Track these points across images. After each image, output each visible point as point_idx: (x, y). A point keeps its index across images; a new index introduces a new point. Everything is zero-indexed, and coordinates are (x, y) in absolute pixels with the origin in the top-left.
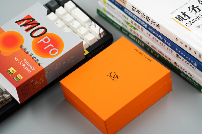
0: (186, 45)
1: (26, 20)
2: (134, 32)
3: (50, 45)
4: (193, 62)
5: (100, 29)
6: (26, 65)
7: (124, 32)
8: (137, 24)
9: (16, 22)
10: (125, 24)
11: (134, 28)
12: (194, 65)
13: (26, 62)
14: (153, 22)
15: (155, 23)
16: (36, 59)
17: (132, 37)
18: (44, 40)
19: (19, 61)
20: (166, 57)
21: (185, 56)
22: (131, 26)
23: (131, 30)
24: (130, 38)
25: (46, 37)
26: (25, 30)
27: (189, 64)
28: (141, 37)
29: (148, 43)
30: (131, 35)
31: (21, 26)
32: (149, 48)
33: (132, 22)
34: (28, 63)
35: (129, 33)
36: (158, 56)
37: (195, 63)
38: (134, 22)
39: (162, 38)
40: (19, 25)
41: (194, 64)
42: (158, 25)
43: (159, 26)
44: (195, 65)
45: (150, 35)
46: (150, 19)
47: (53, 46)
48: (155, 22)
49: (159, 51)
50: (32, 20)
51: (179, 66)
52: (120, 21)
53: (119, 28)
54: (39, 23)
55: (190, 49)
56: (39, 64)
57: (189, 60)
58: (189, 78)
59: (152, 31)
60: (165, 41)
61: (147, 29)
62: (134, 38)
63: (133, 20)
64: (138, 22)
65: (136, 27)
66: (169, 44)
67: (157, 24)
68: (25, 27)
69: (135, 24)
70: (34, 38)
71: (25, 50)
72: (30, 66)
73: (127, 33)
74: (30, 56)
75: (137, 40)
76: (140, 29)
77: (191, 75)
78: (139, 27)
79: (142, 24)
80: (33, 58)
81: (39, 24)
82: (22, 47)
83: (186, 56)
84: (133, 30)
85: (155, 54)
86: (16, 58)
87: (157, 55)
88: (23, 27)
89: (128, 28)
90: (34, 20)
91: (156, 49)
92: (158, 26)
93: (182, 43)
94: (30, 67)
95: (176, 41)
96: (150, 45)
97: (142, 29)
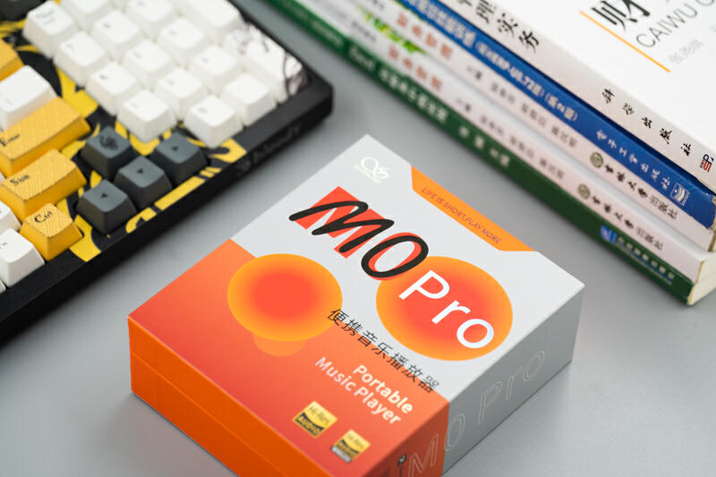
0: (649, 119)
1: (334, 210)
2: (408, 63)
3: (454, 306)
4: (670, 187)
5: (285, 60)
6: (372, 389)
7: (360, 58)
8: (427, 29)
9: (293, 218)
10: (369, 26)
11: (409, 45)
12: (676, 197)
13: (367, 378)
14: (509, 23)
15: (516, 25)
16: (407, 366)
17: (394, 82)
18: (423, 286)
19: (336, 376)
20: (543, 163)
21: (635, 160)
22: (395, 36)
23: (394, 54)
24: (385, 86)
25: (431, 274)
26: (336, 249)
27: (644, 193)
28: (436, 83)
29: (468, 108)
30: (392, 71)
31: (316, 232)
33: (402, 22)
34: (377, 385)
35: (379, 65)
36: (505, 161)
37: (677, 188)
38: (413, 20)
39: (537, 89)
40: (306, 227)
41: (674, 194)
42: (531, 34)
43: (533, 38)
44: (679, 200)
45: (479, 76)
46: (492, 9)
47: (466, 310)
48: (514, 22)
49: (513, 141)
50: (356, 208)
51: (597, 201)
52: (342, 16)
53: (338, 42)
54: (386, 217)
55: (665, 135)
56: (427, 387)
57: (655, 177)
58: (640, 249)
59: (494, 57)
60: (553, 101)
61: (473, 51)
62: (403, 87)
63: (408, 14)
64: (432, 22)
65: (420, 42)
66: (569, 114)
67: (524, 33)
68: (334, 237)
69: (417, 30)
70: (380, 281)
71: (352, 329)
72: (392, 394)
73: (370, 65)
74: (381, 354)
75: (418, 93)
76: (435, 52)
77: (649, 239)
78: (431, 41)
79: (449, 29)
80: (396, 364)
81: (389, 223)
82: (337, 316)
83: (640, 162)
84: (403, 53)
86: (323, 363)
87: (502, 156)
88: (326, 235)
89: (380, 46)
90: (363, 207)
91: (500, 131)
92: (528, 38)
93: (629, 110)
94: (390, 399)
95: (604, 99)
97: (446, 51)
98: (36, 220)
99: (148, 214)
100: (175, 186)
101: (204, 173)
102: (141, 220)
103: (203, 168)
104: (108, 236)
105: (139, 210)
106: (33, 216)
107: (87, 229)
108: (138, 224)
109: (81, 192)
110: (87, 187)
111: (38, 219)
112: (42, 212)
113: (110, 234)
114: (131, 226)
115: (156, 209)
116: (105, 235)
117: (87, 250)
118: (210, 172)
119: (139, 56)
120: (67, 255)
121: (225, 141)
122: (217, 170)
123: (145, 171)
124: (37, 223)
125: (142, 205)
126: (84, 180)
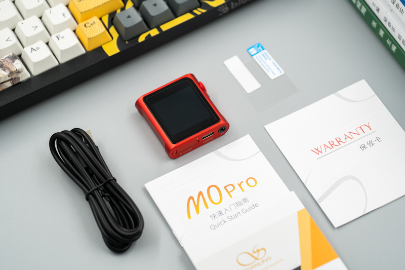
29: (378, 10)
32: (376, 22)
36: (394, 48)
49: (400, 37)
85: (388, 42)
87: (393, 45)
91: (394, 29)
96: (380, 16)
98: (85, 25)
99: (154, 32)
100: (176, 16)
101: (195, 11)
102: (149, 35)
103: (196, 9)
104: (127, 42)
105: (150, 28)
106: (84, 23)
107: (116, 35)
108: (146, 38)
109: (119, 11)
110: (123, 9)
111: (87, 25)
112: (90, 21)
114: (142, 39)
115: (160, 30)
116: (125, 41)
117: (112, 49)
118: (199, 11)
120: (100, 50)
122: (204, 11)
123: (157, 5)
124: (85, 28)
125: (152, 26)
126: (122, 4)
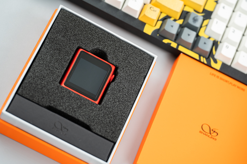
98: (151, 8)
99: (174, 45)
101: (202, 58)
102: (170, 43)
103: (204, 57)
104: (158, 35)
105: (175, 41)
106: (152, 6)
107: (158, 27)
108: (168, 43)
109: (172, 19)
110: (175, 20)
111: (152, 8)
112: (155, 8)
113: (160, 35)
114: (166, 41)
115: (178, 46)
116: (158, 34)
117: (148, 30)
118: (203, 60)
119: (240, 16)
120: (144, 24)
121: (220, 61)
123: (190, 36)
124: (149, 9)
125: (177, 41)
126: (178, 18)
